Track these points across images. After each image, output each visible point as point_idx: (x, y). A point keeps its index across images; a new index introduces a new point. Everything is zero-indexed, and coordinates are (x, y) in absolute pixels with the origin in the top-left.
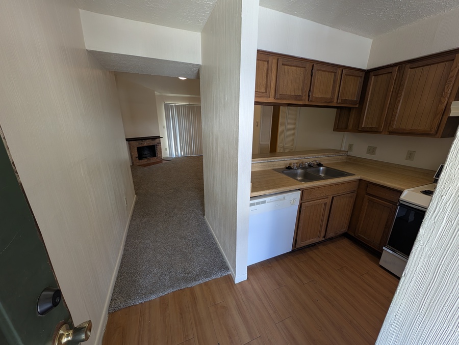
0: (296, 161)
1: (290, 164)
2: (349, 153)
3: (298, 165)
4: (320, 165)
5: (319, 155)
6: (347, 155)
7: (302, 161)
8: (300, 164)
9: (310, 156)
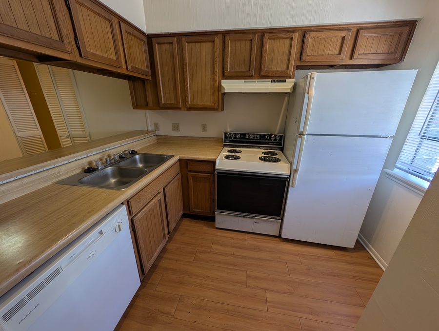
0: (99, 156)
1: (90, 163)
2: (157, 133)
3: (104, 160)
4: (134, 153)
5: (128, 141)
6: (156, 135)
7: (107, 153)
8: (106, 159)
9: (117, 144)
